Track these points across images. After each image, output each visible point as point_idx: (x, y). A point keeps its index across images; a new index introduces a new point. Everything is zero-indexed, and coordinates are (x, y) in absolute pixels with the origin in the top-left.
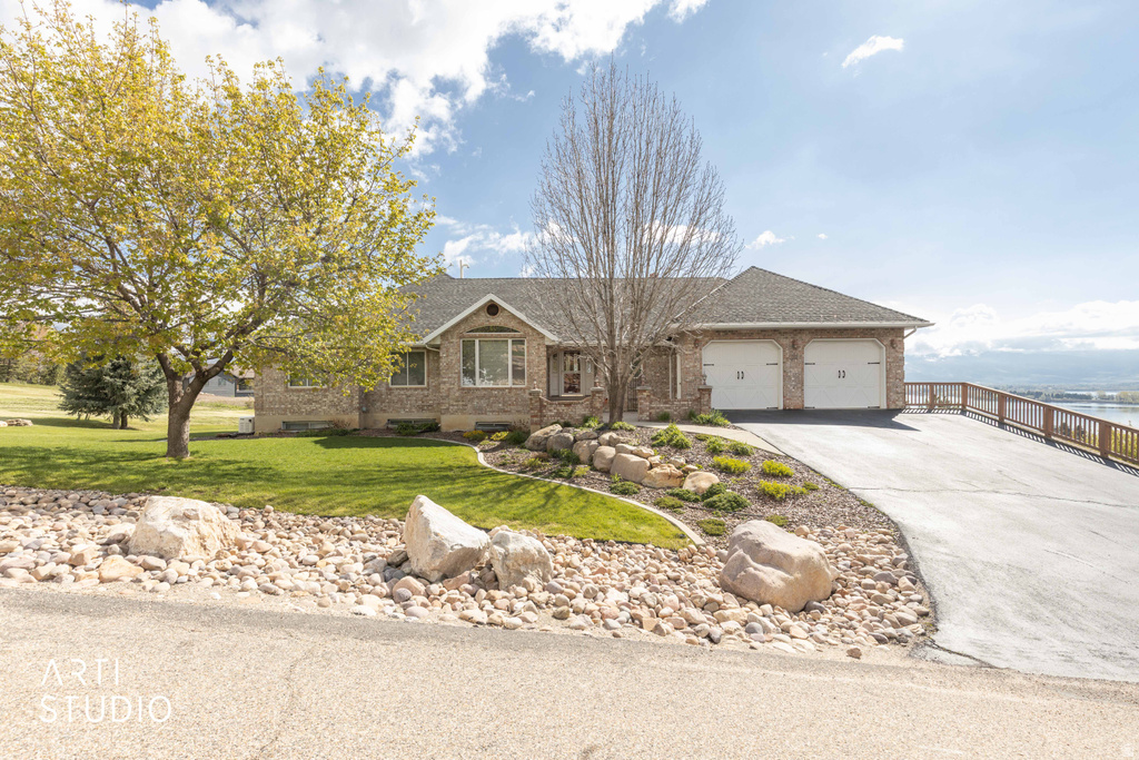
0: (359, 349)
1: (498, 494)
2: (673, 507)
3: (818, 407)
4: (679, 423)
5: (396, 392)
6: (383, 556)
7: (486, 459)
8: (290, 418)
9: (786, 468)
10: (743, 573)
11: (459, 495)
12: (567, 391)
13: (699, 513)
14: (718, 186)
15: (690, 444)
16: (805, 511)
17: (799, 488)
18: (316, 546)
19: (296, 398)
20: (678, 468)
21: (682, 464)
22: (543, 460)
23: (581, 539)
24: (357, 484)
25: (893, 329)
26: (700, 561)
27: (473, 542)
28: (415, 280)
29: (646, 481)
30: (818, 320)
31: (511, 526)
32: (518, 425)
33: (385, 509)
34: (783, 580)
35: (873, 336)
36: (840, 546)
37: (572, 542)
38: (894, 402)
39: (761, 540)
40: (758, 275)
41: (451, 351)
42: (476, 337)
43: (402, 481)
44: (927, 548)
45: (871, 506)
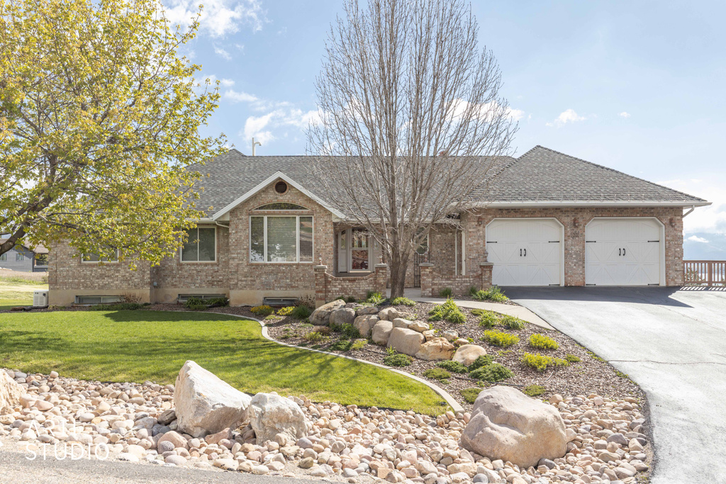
0: (145, 225)
1: (274, 365)
2: (440, 377)
3: (599, 284)
4: (457, 298)
5: (187, 268)
6: (154, 415)
7: (270, 333)
8: (83, 292)
9: (552, 342)
10: (481, 432)
11: (236, 365)
12: (354, 267)
13: (464, 384)
14: (495, 70)
15: (465, 318)
16: (564, 381)
17: (561, 360)
18: (95, 407)
19: (89, 273)
20: (451, 342)
21: (455, 338)
22: (324, 333)
23: (345, 405)
24: (140, 354)
25: (672, 208)
26: (455, 426)
27: (235, 403)
28: (200, 160)
29: (419, 354)
30: (598, 198)
31: (281, 393)
32: (305, 300)
33: (163, 376)
34: (516, 438)
35: (652, 214)
36: (587, 412)
37: (336, 408)
38: (673, 280)
39: (500, 403)
40: (542, 155)
41: (240, 227)
42: (265, 214)
43: (184, 352)
44: (667, 415)
45: (626, 377)
